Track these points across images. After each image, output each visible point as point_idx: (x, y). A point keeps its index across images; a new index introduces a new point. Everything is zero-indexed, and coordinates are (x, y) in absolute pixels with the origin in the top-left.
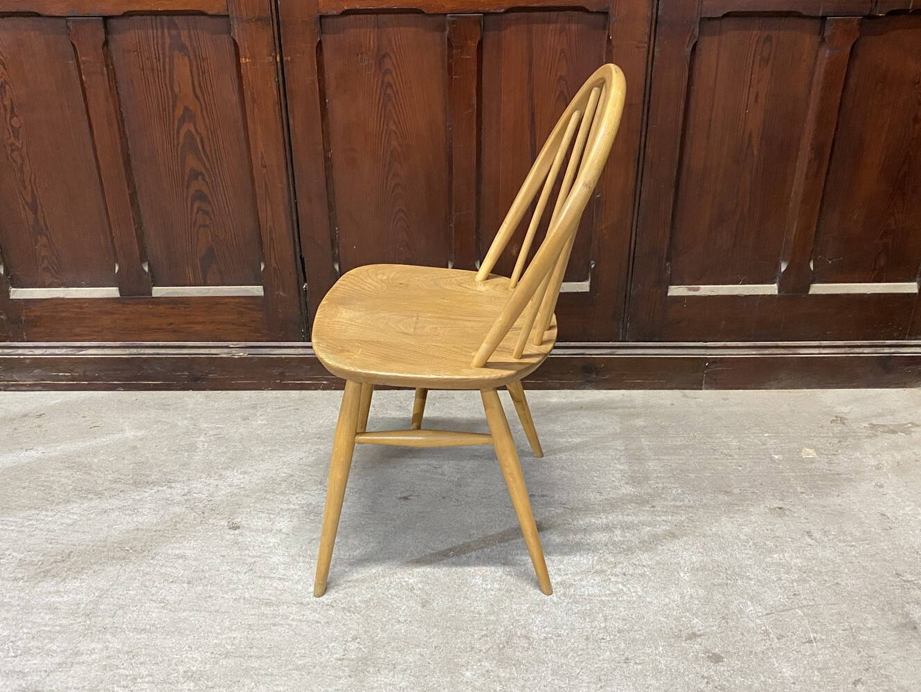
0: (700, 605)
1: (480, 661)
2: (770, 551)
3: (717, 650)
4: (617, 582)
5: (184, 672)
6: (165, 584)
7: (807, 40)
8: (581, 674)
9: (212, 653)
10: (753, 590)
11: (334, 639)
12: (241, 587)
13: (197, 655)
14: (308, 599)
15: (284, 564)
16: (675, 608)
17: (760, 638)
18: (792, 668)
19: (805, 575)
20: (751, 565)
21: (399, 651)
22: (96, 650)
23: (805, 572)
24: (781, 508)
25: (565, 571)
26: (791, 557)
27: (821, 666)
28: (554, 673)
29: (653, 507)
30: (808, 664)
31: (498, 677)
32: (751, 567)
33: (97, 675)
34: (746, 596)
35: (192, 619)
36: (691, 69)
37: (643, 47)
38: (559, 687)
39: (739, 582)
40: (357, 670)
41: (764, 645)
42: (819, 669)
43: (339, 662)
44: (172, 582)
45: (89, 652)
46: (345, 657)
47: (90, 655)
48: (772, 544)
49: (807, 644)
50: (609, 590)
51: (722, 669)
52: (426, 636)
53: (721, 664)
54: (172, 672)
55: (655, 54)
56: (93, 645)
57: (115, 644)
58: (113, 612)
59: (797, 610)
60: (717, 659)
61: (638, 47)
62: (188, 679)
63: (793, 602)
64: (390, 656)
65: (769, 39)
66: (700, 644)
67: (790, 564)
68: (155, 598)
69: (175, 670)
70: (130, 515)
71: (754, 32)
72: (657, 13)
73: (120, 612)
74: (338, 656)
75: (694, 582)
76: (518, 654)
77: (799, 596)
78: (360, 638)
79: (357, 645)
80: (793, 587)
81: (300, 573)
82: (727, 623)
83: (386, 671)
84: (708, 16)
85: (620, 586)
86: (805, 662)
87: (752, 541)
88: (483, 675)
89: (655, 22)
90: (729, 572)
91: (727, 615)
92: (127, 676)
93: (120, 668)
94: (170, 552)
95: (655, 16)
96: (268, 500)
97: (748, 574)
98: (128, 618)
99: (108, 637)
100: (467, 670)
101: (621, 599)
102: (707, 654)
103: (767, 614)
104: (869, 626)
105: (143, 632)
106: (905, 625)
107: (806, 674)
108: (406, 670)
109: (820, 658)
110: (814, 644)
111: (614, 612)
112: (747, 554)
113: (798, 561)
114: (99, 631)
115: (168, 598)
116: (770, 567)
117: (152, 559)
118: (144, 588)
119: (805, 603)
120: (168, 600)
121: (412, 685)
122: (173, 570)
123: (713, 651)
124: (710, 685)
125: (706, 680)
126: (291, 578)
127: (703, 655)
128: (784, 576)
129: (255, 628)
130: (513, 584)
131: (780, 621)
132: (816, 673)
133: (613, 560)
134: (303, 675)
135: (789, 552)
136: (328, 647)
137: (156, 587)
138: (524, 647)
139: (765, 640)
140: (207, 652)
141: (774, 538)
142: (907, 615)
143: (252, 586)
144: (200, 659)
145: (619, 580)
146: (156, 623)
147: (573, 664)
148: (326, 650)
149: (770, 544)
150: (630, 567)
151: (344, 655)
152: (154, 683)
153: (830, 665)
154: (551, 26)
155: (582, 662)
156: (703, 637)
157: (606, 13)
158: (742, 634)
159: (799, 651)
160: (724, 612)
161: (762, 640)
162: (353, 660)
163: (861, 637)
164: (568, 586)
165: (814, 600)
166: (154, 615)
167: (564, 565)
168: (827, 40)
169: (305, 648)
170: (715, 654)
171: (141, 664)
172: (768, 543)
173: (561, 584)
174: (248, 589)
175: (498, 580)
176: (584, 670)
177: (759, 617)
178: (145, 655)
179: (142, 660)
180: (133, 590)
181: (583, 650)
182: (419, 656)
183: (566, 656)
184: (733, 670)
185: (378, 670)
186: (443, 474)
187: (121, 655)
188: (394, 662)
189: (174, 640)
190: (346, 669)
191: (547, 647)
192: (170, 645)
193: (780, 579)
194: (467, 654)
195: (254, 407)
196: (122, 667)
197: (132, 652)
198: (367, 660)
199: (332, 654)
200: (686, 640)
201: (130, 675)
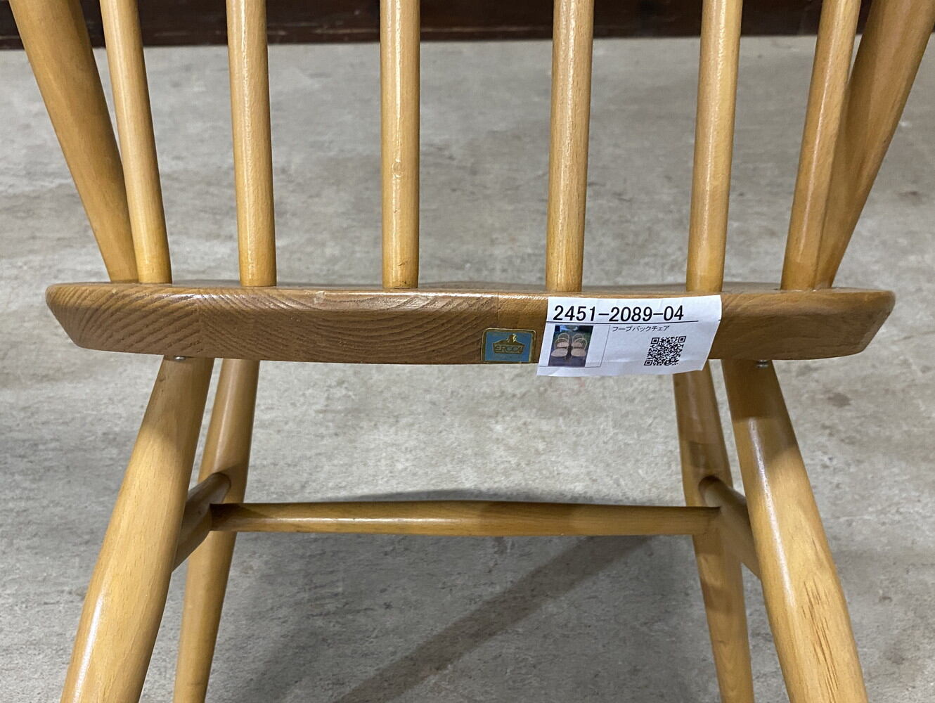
1: (513, 409)
2: (905, 252)
3: (841, 388)
5: (104, 434)
8: (654, 425)
11: (312, 384)
17: (897, 372)
20: (879, 271)
21: (402, 398)
24: (914, 193)
28: (616, 425)
29: (741, 195)
31: (540, 431)
38: (625, 444)
40: (346, 425)
41: (905, 381)
43: (321, 415)
46: (328, 408)
51: (849, 415)
52: (438, 378)
53: (847, 407)
54: (86, 434)
60: (840, 401)
62: (109, 444)
64: (390, 405)
66: (817, 381)
69: (89, 432)
70: (23, 218)
73: (12, 353)
74: (318, 407)
76: (565, 399)
78: (348, 382)
79: (344, 392)
83: (386, 427)
88: (519, 429)
92: (24, 441)
94: (79, 267)
96: (213, 195)
98: (23, 361)
100: (497, 422)
102: (827, 396)
103: (905, 339)
105: (45, 379)
108: (412, 424)
116: (906, 274)
118: (44, 319)
121: (423, 445)
123: (835, 391)
125: (827, 430)
127: (822, 397)
128: (926, 286)
131: (925, 347)
134: (271, 434)
135: (930, 253)
136: (304, 395)
138: (573, 390)
139: (904, 373)
141: (908, 233)
147: (642, 412)
148: (302, 399)
149: (903, 242)
151: (327, 406)
152: (62, 450)
155: (654, 409)
156: (820, 371)
158: (874, 366)
161: (900, 374)
162: (339, 412)
166: (59, 355)
169: (272, 397)
170: (838, 395)
172: (900, 240)
176: (657, 420)
177: (894, 343)
178: (48, 411)
179: (44, 418)
180: (28, 321)
181: (654, 392)
182: (430, 405)
183: (632, 400)
184: (864, 416)
185: (375, 425)
186: (451, 158)
187: (14, 413)
188: (396, 414)
189: (88, 391)
190: (331, 424)
191: (605, 388)
192: (84, 397)
193: (919, 290)
194: (496, 401)
195: (188, 68)
196: (17, 429)
197: (29, 407)
198: (360, 413)
199: (311, 404)
200: (797, 376)
201: (28, 440)
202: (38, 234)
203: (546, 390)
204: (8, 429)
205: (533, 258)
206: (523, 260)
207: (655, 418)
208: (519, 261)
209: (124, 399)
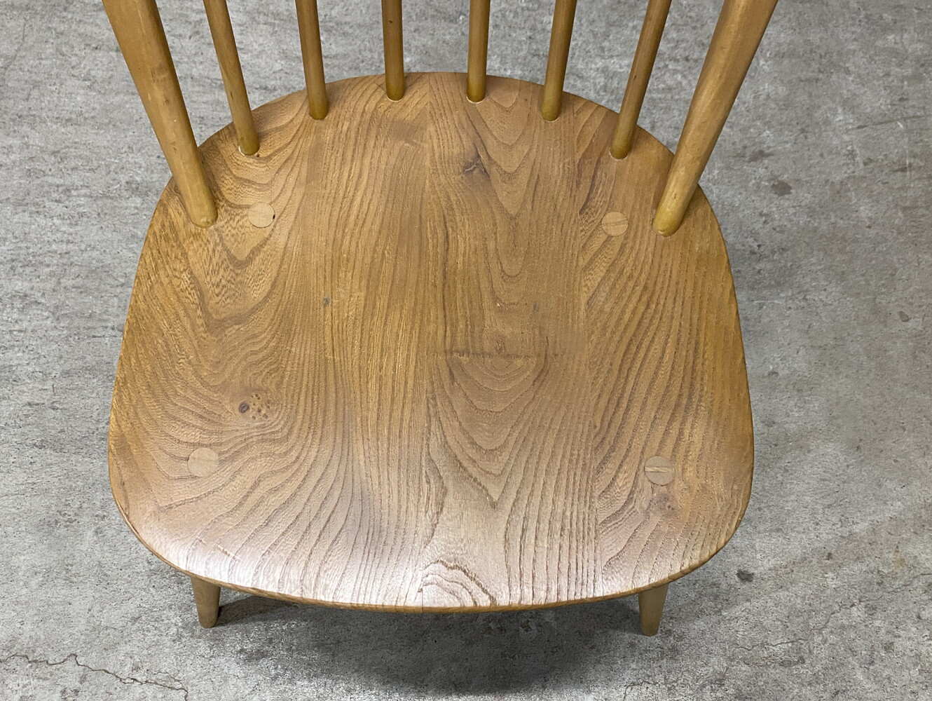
0: (776, 110)
2: (886, 29)
3: (786, 176)
4: (675, 72)
5: (127, 183)
6: (88, 51)
9: (159, 157)
10: (848, 91)
12: (186, 60)
13: (140, 160)
14: (273, 82)
15: (240, 25)
16: (745, 113)
17: (842, 162)
18: (872, 206)
19: (921, 70)
20: (855, 51)
22: (14, 149)
23: (922, 65)
25: (610, 50)
26: (912, 41)
27: (908, 204)
30: (893, 200)
32: (853, 55)
33: (21, 184)
34: (838, 100)
35: (127, 106)
39: (834, 77)
41: (846, 173)
42: (905, 209)
44: (96, 48)
45: (6, 151)
47: (7, 154)
48: (890, 17)
49: (899, 173)
50: (664, 82)
51: (786, 204)
53: (787, 196)
54: (112, 182)
56: (10, 141)
57: (36, 139)
58: (26, 93)
59: (899, 123)
60: (782, 189)
62: (133, 193)
63: (896, 110)
66: (766, 168)
67: (906, 51)
68: (76, 72)
69: (114, 180)
73: (35, 93)
75: (776, 75)
77: (905, 102)
80: (902, 87)
81: (261, 40)
82: (806, 138)
85: (679, 77)
86: (890, 198)
87: (864, 12)
90: (824, 61)
91: (808, 126)
92: (58, 186)
93: (48, 175)
97: (847, 65)
98: (47, 103)
99: (26, 129)
101: (677, 97)
102: (772, 183)
103: (859, 127)
105: (69, 124)
107: (887, 215)
109: (910, 193)
110: (908, 173)
111: (665, 117)
112: (853, 33)
113: (920, 46)
114: (14, 120)
115: (93, 73)
116: (879, 55)
117: (65, 9)
118: (61, 57)
119: (911, 112)
120: (94, 77)
122: (96, 30)
123: (780, 179)
124: (768, 226)
125: (764, 219)
126: (250, 48)
127: (767, 184)
128: (895, 70)
129: (210, 123)
130: (539, 70)
131: (874, 138)
132: (900, 214)
133: (675, 35)
135: (910, 33)
137: (76, 55)
139: (848, 164)
140: (152, 156)
141: (895, 7)
143: (201, 59)
144: (144, 165)
145: (679, 68)
146: (84, 110)
149: (888, 17)
150: (696, 48)
152: (92, 197)
153: (919, 203)
156: (772, 157)
158: (822, 155)
159: (887, 183)
160: (804, 123)
161: (843, 165)
164: (611, 75)
165: (924, 108)
166: (79, 99)
167: (610, 41)
170: (782, 183)
171: (72, 169)
172: (885, 15)
173: (603, 72)
174: (195, 63)
175: (520, 64)
177: (847, 131)
178: (75, 157)
179: (73, 164)
180: (46, 59)
184: (799, 206)
187: (46, 157)
189: (109, 138)
192: (105, 143)
193: (888, 75)
196: (50, 173)
197: (58, 152)
200: (749, 162)
201: (62, 185)
205: (526, 13)
206: (516, 14)
208: (512, 15)
209: (142, 148)
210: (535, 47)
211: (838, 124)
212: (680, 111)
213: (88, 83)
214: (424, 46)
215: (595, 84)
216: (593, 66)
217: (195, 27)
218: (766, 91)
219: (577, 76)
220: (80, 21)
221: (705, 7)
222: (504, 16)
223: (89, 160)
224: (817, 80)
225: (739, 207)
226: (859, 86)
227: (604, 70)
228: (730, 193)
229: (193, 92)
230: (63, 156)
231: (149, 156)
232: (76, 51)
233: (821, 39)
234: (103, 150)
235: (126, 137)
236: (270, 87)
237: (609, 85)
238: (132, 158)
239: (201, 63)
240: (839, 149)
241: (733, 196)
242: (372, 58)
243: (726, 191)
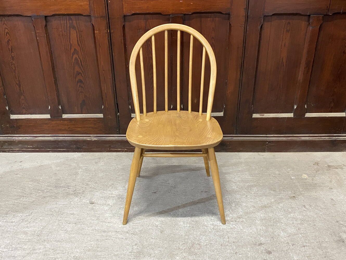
0: (263, 233)
1: (182, 253)
2: (290, 213)
3: (270, 249)
4: (233, 224)
5: (73, 257)
6: (67, 224)
7: (303, 23)
8: (219, 258)
9: (84, 250)
10: (283, 227)
11: (128, 245)
12: (94, 225)
13: (78, 250)
14: (119, 230)
15: (110, 217)
16: (254, 234)
17: (286, 245)
18: (297, 256)
19: (303, 222)
20: (282, 218)
21: (152, 249)
22: (41, 249)
23: (303, 221)
24: (294, 197)
26: (298, 215)
27: (308, 255)
29: (247, 196)
31: (189, 259)
33: (41, 257)
34: (281, 229)
35: (76, 237)
36: (260, 34)
37: (243, 26)
39: (278, 224)
40: (137, 256)
41: (287, 248)
42: (307, 257)
43: (130, 253)
44: (69, 223)
47: (39, 250)
49: (303, 247)
51: (271, 256)
52: (162, 244)
55: (247, 29)
56: (40, 247)
57: (48, 246)
58: (47, 234)
59: (300, 235)
60: (270, 253)
61: (241, 27)
63: (298, 231)
64: (149, 251)
65: (289, 23)
66: (263, 247)
67: (297, 218)
68: (63, 229)
69: (70, 256)
70: (54, 199)
71: (284, 21)
72: (248, 13)
73: (50, 235)
74: (130, 251)
75: (261, 224)
76: (196, 250)
77: (300, 230)
78: (138, 244)
79: (137, 247)
80: (298, 226)
81: (116, 220)
82: (274, 239)
83: (147, 257)
84: (267, 15)
85: (234, 226)
86: (302, 254)
87: (283, 209)
88: (183, 258)
89: (247, 17)
90: (274, 220)
91: (273, 236)
92: (52, 258)
94: (68, 212)
95: (247, 15)
96: (105, 193)
97: (281, 221)
98: (53, 237)
99: (46, 243)
100: (177, 256)
101: (234, 230)
102: (266, 251)
103: (288, 236)
104: (326, 241)
105: (58, 242)
106: (340, 241)
108: (154, 256)
109: (308, 252)
110: (306, 247)
111: (232, 235)
112: (281, 214)
113: (300, 216)
114: (43, 241)
115: (67, 229)
116: (290, 219)
117: (62, 215)
118: (59, 226)
119: (302, 232)
122: (70, 219)
123: (268, 250)
126: (113, 222)
127: (264, 251)
128: (295, 222)
129: (99, 241)
131: (293, 239)
132: (306, 258)
133: (231, 216)
134: (117, 258)
135: (297, 213)
137: (63, 225)
138: (198, 248)
139: (287, 246)
140: (82, 249)
141: (291, 208)
142: (340, 237)
144: (79, 252)
146: (63, 238)
147: (216, 254)
148: (125, 249)
149: (290, 210)
151: (132, 251)
153: (311, 255)
154: (209, 19)
155: (219, 254)
156: (264, 244)
157: (229, 14)
158: (279, 243)
159: (300, 250)
161: (286, 246)
162: (135, 252)
163: (323, 245)
164: (215, 225)
165: (306, 231)
166: (62, 235)
168: (310, 24)
169: (118, 248)
171: (58, 253)
172: (289, 210)
173: (212, 225)
174: (97, 226)
175: (189, 223)
176: (220, 257)
177: (285, 237)
179: (58, 252)
180: (55, 226)
181: (220, 249)
182: (160, 251)
183: (214, 251)
184: (275, 257)
185: (145, 256)
186: (169, 184)
187: (50, 250)
188: (150, 253)
189: (70, 245)
190: (133, 256)
191: (207, 248)
192: (69, 247)
193: (293, 223)
194: (177, 251)
195: (100, 158)
196: (51, 255)
198: (140, 253)
199: (128, 250)
200: (258, 246)
201: (54, 258)
202: (58, 203)
203: (191, 248)
204: (48, 255)
206: (187, 212)
207: (219, 256)
210: (192, 219)
211: (282, 236)
212: (236, 234)
213: (65, 232)
214: (161, 220)
215: (210, 228)
216: (209, 224)
217: (98, 217)
218: (260, 228)
219: (205, 226)
220: (66, 217)
221: (239, 209)
222: (183, 213)
223: (63, 251)
224: (274, 225)
225: (257, 258)
226: (286, 226)
227: (213, 225)
228: (254, 254)
229: (95, 233)
230: (55, 250)
231: (81, 249)
232: (63, 224)
233: (273, 215)
234: (67, 248)
235: (75, 245)
236: (118, 231)
237: (214, 228)
238: (76, 250)
239: (99, 226)
240: (284, 241)
241: (255, 255)
242: (147, 223)
243: (253, 254)
